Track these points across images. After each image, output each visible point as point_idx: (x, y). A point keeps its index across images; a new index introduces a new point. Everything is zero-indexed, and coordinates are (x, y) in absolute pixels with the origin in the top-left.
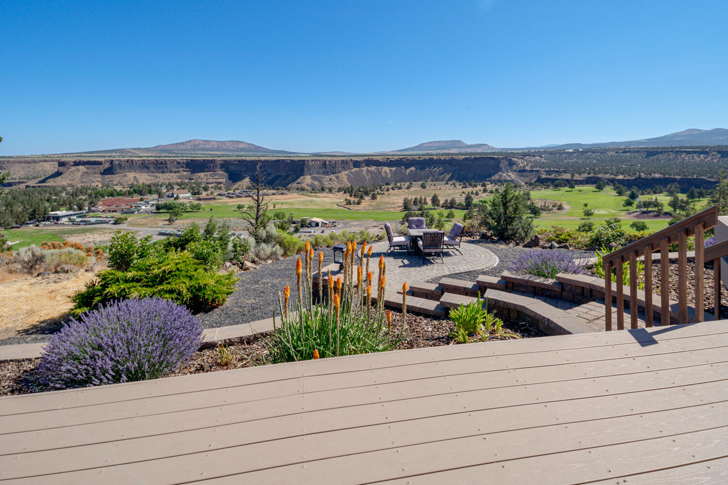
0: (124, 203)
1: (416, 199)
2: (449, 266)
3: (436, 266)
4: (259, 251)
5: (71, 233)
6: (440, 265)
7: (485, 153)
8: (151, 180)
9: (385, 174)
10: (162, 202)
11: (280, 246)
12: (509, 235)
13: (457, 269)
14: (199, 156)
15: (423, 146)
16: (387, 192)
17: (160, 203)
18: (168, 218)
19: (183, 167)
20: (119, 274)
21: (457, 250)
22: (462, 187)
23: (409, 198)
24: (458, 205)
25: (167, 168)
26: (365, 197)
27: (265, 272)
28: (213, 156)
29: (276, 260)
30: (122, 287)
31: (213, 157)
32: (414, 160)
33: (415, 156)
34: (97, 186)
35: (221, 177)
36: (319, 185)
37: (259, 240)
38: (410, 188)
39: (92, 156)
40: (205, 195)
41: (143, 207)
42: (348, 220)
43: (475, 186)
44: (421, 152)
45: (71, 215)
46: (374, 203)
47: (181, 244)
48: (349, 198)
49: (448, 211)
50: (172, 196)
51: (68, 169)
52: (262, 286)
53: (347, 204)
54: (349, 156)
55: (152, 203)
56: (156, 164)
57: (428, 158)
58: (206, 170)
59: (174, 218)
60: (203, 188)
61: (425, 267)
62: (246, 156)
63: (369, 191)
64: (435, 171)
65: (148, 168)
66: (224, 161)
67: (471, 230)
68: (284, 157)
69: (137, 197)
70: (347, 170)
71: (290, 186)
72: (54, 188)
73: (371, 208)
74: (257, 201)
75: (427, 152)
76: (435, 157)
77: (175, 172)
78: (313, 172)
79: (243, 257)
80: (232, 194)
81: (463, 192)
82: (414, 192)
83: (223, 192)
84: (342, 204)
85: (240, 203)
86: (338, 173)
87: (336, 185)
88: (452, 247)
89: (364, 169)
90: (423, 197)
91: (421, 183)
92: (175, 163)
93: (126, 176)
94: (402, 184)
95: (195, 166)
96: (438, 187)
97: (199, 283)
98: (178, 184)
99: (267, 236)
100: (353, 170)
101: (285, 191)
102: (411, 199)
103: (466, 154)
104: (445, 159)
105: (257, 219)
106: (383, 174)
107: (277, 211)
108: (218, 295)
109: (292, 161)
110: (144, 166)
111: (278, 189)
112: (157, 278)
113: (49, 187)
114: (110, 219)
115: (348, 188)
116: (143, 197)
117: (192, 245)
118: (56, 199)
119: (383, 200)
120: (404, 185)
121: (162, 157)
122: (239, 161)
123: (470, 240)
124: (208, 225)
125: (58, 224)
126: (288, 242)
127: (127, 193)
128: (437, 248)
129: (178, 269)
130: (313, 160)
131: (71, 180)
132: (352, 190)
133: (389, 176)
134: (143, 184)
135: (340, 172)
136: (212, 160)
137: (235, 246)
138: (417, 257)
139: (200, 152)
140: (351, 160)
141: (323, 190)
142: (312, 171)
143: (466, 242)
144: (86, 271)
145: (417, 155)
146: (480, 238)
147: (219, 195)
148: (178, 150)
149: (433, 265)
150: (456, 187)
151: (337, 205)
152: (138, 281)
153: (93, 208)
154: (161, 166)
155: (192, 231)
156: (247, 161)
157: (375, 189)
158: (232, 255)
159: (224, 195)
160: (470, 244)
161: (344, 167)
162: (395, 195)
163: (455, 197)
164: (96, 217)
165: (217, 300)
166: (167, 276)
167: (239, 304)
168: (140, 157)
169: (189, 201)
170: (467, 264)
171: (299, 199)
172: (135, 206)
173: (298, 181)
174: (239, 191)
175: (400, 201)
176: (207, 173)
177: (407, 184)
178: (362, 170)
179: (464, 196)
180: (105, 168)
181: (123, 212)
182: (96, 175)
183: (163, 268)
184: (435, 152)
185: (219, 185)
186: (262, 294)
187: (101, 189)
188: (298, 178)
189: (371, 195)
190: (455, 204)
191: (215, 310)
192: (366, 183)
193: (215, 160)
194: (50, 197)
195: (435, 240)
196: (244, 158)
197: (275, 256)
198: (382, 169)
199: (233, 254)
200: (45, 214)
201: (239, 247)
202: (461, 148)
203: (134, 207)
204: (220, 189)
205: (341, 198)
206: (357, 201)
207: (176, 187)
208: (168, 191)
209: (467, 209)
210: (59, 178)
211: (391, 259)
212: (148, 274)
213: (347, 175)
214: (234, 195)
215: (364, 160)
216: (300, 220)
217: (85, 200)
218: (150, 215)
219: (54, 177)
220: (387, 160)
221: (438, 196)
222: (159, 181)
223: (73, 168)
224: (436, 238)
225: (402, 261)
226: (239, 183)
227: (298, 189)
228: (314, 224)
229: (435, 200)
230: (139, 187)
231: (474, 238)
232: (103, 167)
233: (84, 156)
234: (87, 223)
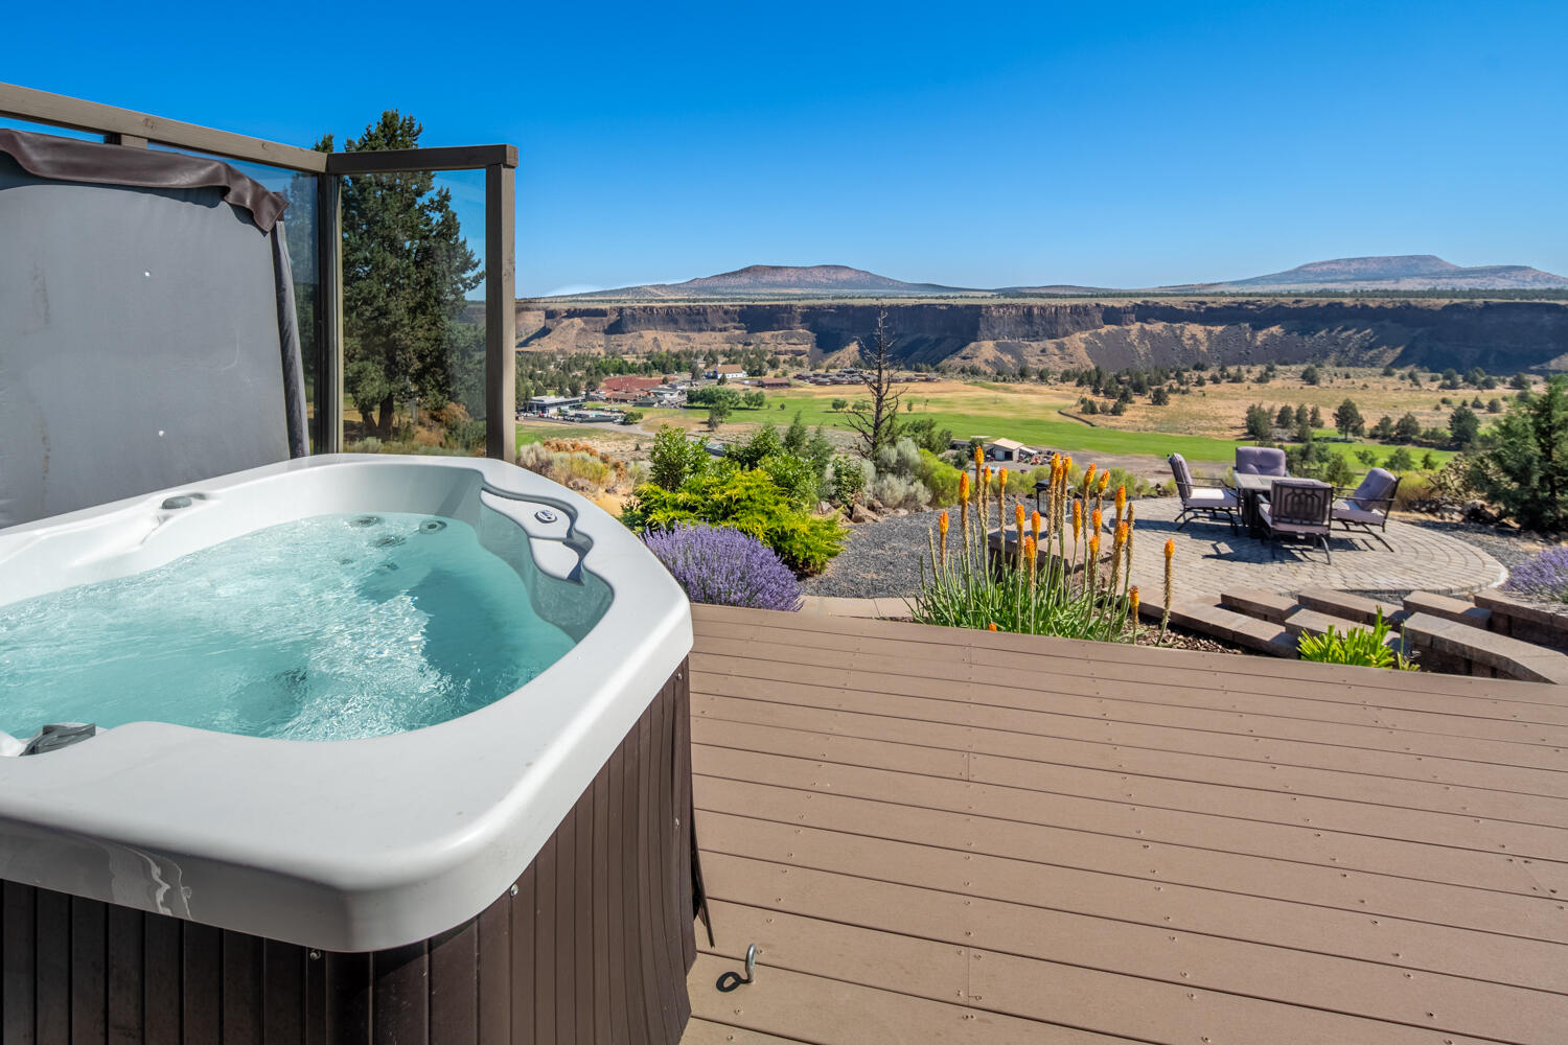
0: (637, 386)
1: (1285, 411)
2: (1346, 572)
3: (1307, 568)
4: (882, 489)
5: (561, 433)
6: (1319, 566)
7: (1522, 293)
8: (679, 344)
9: (1191, 342)
10: (701, 386)
11: (924, 483)
12: (1559, 519)
13: (1370, 580)
14: (763, 297)
15: (1309, 272)
16: (1199, 388)
17: (694, 388)
18: (706, 419)
19: (734, 320)
20: (667, 495)
21: (1378, 538)
22: (1442, 387)
23: (1266, 407)
24: (1424, 436)
25: (706, 321)
26: (1134, 398)
27: (896, 530)
28: (789, 297)
29: (917, 510)
30: (672, 514)
31: (788, 299)
32: (1279, 307)
33: (1282, 296)
34: (599, 354)
35: (802, 340)
36: (1014, 364)
37: (882, 468)
38: (1267, 381)
39: (593, 301)
40: (772, 377)
41: (667, 396)
42: (1089, 452)
43: (1489, 385)
44: (1303, 288)
45: (562, 404)
46: (1160, 413)
47: (750, 458)
48: (1089, 396)
49: (1392, 450)
50: (715, 377)
51: (559, 323)
52: (889, 553)
53: (1085, 411)
54: (1091, 296)
55: (681, 388)
56: (689, 315)
57: (1324, 301)
58: (775, 325)
59: (718, 420)
60: (768, 362)
61: (1277, 565)
62: (853, 298)
63: (1145, 383)
64: (1350, 337)
65: (676, 322)
66: (809, 307)
67: (1436, 496)
68: (932, 298)
69: (657, 376)
70: (1087, 329)
71: (945, 362)
72: (538, 355)
73: (1150, 425)
74: (878, 390)
75: (1321, 287)
76: (1348, 302)
77: (720, 330)
78: (999, 334)
79: (853, 496)
80: (824, 377)
81: (1444, 401)
82: (1283, 391)
83: (806, 371)
84: (1072, 411)
85: (837, 396)
86: (1064, 336)
87: (1057, 364)
88: (1361, 528)
89: (1132, 327)
90: (1309, 407)
91: (1303, 368)
92: (721, 313)
93: (641, 336)
94: (1244, 368)
95: (757, 319)
96: (1360, 383)
97: (783, 527)
98: (725, 354)
99: (898, 461)
100: (1103, 331)
101: (933, 375)
102: (1272, 410)
103: (1454, 294)
104: (1380, 307)
105: (877, 426)
106: (1188, 343)
107: (915, 417)
108: (813, 553)
109: (951, 307)
110: (671, 318)
111: (918, 370)
112: (719, 508)
113: (532, 353)
114: (616, 414)
115: (1089, 374)
116: (667, 376)
117: (767, 462)
118: (542, 374)
119: (1186, 408)
120: (1249, 372)
121: (698, 300)
122: (839, 307)
123: (1429, 521)
124: (792, 428)
125: (543, 417)
126: (941, 478)
127: (642, 369)
128: (1311, 524)
129: (749, 497)
130: (1001, 306)
131: (562, 342)
132: (1099, 377)
133: (1203, 348)
134: (668, 351)
135: (1066, 334)
136: (786, 306)
137: (838, 473)
138: (1258, 542)
139: (763, 291)
140: (1098, 305)
141: (1023, 374)
142: (997, 331)
143: (1412, 523)
144: (607, 491)
145: (1289, 294)
146: (1464, 520)
147: (799, 377)
148: (726, 288)
149: (1298, 564)
150: (1418, 384)
151: (1060, 412)
152: (693, 509)
153: (592, 394)
154: (698, 317)
155: (765, 436)
156: (853, 306)
157: (1163, 378)
158: (833, 489)
159: (808, 377)
160: (1424, 529)
161: (1078, 323)
162: (1221, 396)
163: (1416, 413)
164: (598, 410)
165: (812, 562)
166: (734, 507)
167: (850, 578)
168: (664, 301)
169: (743, 387)
170: (1404, 574)
171: (963, 394)
172: (655, 394)
173: (963, 353)
174: (837, 371)
175: (1237, 414)
176: (776, 333)
177: (1258, 370)
178: (1128, 331)
179: (1447, 411)
180: (611, 322)
181: (637, 404)
182: (597, 334)
183: (728, 493)
184: (1348, 288)
185: (799, 358)
186: (891, 567)
187: (604, 360)
188: (965, 345)
189: (1150, 393)
190: (1416, 431)
191: (809, 580)
192: (1138, 363)
193: (791, 306)
194: (533, 371)
195: (1308, 505)
196: (848, 302)
197: (913, 504)
198: (1182, 329)
199: (835, 487)
200: (527, 399)
201: (846, 475)
202: (1438, 276)
203: (652, 395)
204: (800, 364)
205: (1069, 397)
206: (1111, 406)
207: (721, 359)
208: (707, 366)
209: (1458, 448)
210: (545, 339)
211: (1185, 538)
212: (706, 500)
213: (1086, 341)
214: (827, 380)
215: (1134, 307)
216: (966, 441)
217: (581, 378)
218: (678, 411)
219: (539, 337)
220: (1196, 307)
221: (1358, 406)
222: (692, 348)
223: (566, 322)
224: (1309, 499)
225: (1214, 546)
226: (836, 355)
227: (963, 371)
228: (1000, 454)
229: (1347, 418)
230: (661, 357)
231: (1442, 517)
232: (608, 320)
233: (581, 301)
234: (584, 419)
